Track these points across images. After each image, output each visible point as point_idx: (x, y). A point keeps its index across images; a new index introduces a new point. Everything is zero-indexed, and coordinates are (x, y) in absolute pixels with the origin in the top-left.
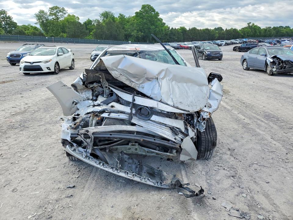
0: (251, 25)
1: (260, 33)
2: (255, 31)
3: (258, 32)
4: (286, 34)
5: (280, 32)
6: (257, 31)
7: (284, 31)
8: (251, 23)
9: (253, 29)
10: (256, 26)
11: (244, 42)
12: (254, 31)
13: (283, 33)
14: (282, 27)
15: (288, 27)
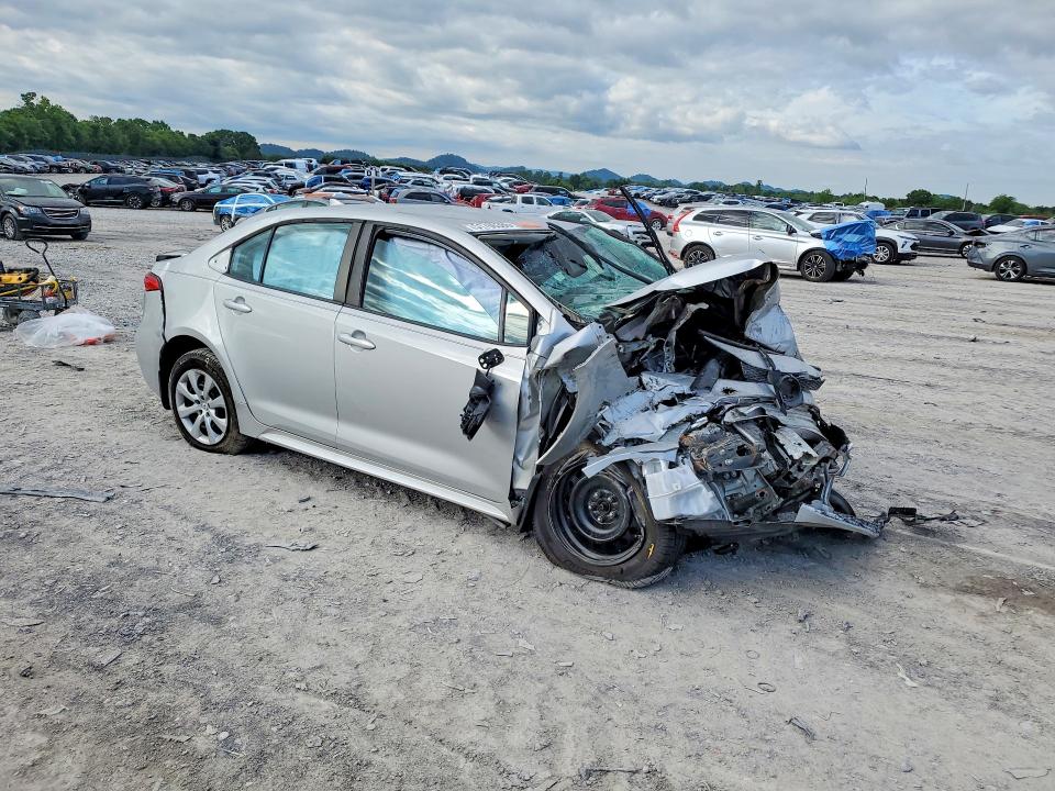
0: (36, 101)
1: (77, 135)
2: (57, 129)
3: (69, 132)
4: (163, 147)
5: (144, 140)
6: (65, 127)
7: (155, 137)
8: (34, 95)
9: (48, 121)
10: (57, 109)
11: (51, 166)
12: (53, 129)
13: (153, 143)
14: (142, 122)
15: (163, 125)
